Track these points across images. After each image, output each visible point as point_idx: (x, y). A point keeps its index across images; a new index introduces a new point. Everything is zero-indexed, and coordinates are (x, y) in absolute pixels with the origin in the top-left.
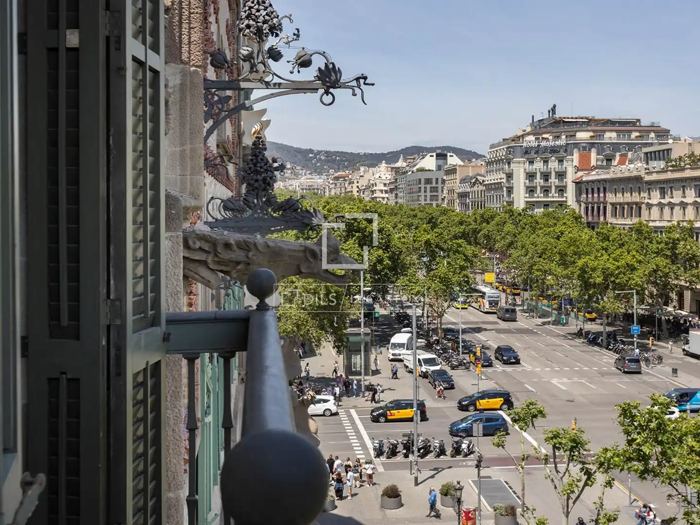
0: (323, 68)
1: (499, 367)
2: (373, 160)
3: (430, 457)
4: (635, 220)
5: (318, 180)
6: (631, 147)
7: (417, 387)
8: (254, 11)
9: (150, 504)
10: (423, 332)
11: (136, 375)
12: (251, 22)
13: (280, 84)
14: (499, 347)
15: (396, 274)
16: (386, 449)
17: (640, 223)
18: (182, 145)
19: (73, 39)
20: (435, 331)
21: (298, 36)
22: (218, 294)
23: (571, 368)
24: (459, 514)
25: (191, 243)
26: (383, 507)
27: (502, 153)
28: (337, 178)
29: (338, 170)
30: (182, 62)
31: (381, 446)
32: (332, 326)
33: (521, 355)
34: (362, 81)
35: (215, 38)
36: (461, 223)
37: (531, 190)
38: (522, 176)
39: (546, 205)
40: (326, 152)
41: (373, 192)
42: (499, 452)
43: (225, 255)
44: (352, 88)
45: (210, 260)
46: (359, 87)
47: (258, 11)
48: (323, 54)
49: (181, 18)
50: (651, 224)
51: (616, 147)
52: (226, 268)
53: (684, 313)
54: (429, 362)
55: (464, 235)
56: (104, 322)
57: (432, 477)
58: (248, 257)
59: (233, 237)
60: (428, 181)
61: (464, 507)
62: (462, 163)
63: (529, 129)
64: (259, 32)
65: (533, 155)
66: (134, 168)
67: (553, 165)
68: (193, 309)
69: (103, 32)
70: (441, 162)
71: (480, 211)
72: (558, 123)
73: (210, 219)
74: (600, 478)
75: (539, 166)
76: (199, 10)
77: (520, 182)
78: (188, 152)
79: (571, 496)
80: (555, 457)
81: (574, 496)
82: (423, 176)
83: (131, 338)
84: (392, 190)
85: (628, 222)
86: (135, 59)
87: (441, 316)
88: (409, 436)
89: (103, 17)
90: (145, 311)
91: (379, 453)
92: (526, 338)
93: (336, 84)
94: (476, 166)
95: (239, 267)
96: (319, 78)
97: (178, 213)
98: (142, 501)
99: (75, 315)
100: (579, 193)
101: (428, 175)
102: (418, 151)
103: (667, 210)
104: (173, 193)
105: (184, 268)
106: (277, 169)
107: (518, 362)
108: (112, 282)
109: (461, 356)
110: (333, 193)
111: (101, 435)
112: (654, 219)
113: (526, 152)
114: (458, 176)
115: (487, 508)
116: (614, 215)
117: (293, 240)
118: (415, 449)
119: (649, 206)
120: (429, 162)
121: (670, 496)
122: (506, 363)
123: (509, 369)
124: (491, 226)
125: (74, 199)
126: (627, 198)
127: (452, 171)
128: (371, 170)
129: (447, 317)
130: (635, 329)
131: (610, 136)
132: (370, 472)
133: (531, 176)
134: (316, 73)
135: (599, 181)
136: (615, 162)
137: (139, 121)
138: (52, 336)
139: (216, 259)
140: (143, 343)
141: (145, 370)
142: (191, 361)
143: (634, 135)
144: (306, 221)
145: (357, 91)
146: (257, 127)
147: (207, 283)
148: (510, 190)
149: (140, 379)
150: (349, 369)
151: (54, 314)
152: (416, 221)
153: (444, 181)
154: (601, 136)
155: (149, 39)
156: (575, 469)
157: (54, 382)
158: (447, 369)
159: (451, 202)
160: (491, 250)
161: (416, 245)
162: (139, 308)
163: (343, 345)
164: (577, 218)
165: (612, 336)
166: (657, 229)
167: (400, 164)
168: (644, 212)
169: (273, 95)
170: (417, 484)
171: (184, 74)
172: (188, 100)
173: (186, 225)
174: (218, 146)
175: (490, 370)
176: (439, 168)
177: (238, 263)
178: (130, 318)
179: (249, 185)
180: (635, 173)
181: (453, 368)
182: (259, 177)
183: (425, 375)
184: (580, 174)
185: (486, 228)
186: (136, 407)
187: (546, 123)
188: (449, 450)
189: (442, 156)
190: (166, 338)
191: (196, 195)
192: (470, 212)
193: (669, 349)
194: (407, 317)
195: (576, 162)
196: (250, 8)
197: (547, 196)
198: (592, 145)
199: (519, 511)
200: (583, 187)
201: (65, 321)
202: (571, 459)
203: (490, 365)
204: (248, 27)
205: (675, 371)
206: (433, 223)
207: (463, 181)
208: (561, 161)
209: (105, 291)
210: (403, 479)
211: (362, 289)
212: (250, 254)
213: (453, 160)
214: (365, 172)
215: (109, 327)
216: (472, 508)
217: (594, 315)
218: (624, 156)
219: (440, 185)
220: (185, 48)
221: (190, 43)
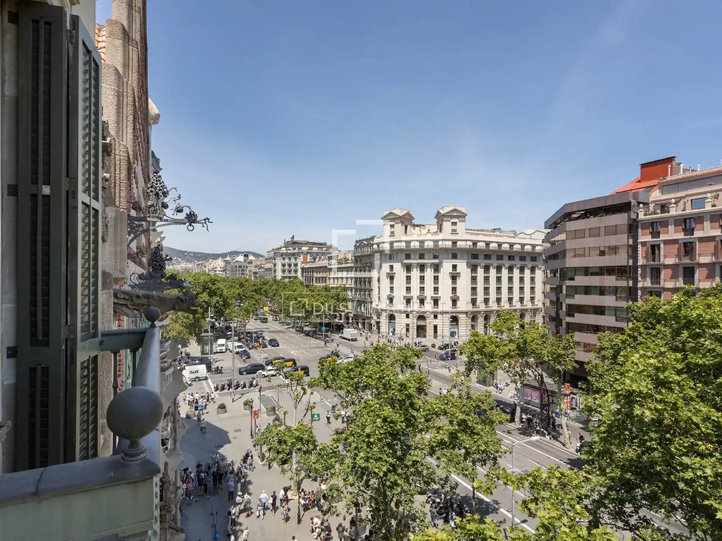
0: (188, 213)
1: (270, 347)
2: (215, 257)
3: (240, 389)
4: (324, 284)
5: (190, 265)
6: (323, 254)
7: (234, 358)
8: (154, 184)
9: (90, 427)
10: (237, 334)
11: (83, 363)
12: (153, 189)
13: (167, 220)
14: (270, 340)
15: (225, 308)
16: (219, 387)
17: (326, 286)
18: (115, 247)
19: (46, 190)
20: (242, 333)
21: (180, 198)
22: (136, 320)
23: (299, 346)
24: (251, 412)
25: (118, 295)
26: (218, 413)
27: (272, 254)
28: (198, 265)
29: (199, 261)
30: (115, 206)
31: (217, 386)
32: (195, 333)
33: (280, 342)
34: (207, 220)
35: (136, 195)
36: (254, 285)
37: (284, 271)
38: (280, 265)
39: (290, 277)
40: (194, 252)
41: (215, 271)
42: (269, 384)
43: (137, 301)
44: (202, 223)
45: (128, 304)
46: (205, 223)
47: (157, 184)
48: (189, 207)
49: (115, 185)
50: (330, 286)
51: (317, 254)
52: (137, 307)
53: (342, 321)
54: (239, 347)
55: (255, 291)
56: (63, 337)
57: (240, 398)
58: (148, 302)
59: (141, 292)
60: (240, 267)
61: (254, 410)
62: (254, 259)
63: (283, 245)
64: (157, 195)
65: (284, 256)
66: (83, 258)
67: (293, 261)
68: (121, 328)
69: (64, 188)
70: (246, 258)
71: (262, 280)
72: (295, 243)
73: (132, 284)
74: (309, 391)
75: (287, 261)
76: (125, 181)
77: (279, 268)
78: (118, 250)
79: (297, 399)
80: (291, 384)
81: (298, 400)
82: (238, 264)
83: (79, 344)
84: (224, 270)
85: (321, 285)
86: (83, 203)
87: (245, 326)
88: (230, 380)
89: (64, 180)
90: (89, 330)
91: (217, 389)
92: (281, 334)
93: (195, 221)
94: (261, 261)
95: (144, 307)
96: (186, 218)
97: (110, 281)
98: (86, 426)
99: (46, 334)
100: (303, 273)
101: (240, 264)
102: (235, 253)
103: (336, 280)
104: (108, 270)
105: (114, 307)
106: (168, 260)
107: (278, 346)
108: (69, 316)
109: (254, 344)
110: (197, 271)
111: (61, 395)
112: (331, 284)
113: (282, 255)
114: (253, 265)
115: (263, 409)
116: (316, 282)
117: (177, 293)
118: (233, 386)
119: (330, 278)
120: (241, 258)
121: (335, 395)
122: (273, 346)
123: (274, 348)
124: (267, 287)
125: (47, 273)
126: (321, 275)
127: (251, 262)
128: (215, 261)
129: (248, 327)
130: (324, 328)
131: (315, 249)
132: (213, 397)
133: (284, 265)
134: (185, 216)
135: (311, 268)
136: (317, 260)
137: (86, 235)
138: (32, 345)
139: (132, 303)
140: (87, 347)
141: (88, 360)
142: (115, 354)
143: (324, 249)
144: (181, 284)
145: (205, 225)
146: (159, 239)
147: (127, 315)
148: (275, 271)
149: (85, 364)
150: (203, 352)
151: (34, 334)
152: (234, 285)
153: (247, 267)
154: (312, 249)
155: (92, 194)
156: (299, 388)
157: (33, 370)
158: (247, 349)
159: (250, 276)
160: (267, 297)
161: (234, 295)
162: (85, 328)
163: (200, 341)
164: (302, 283)
165: (315, 332)
166: (332, 288)
167: (228, 259)
168: (328, 281)
169: (163, 225)
170: (233, 402)
171: (117, 212)
172: (119, 225)
173: (117, 287)
174: (137, 248)
175: (266, 349)
176: (245, 261)
177: (144, 305)
178: (79, 334)
179: (153, 267)
180: (324, 265)
181: (250, 349)
182: (157, 264)
183: (237, 353)
184: (303, 265)
185: (265, 287)
186: (83, 380)
187: (290, 243)
188: (248, 385)
189: (246, 256)
190: (101, 343)
191: (122, 272)
192: (258, 281)
193: (336, 336)
194: (230, 327)
195: (302, 260)
196: (153, 183)
197: (290, 274)
198: (308, 253)
199: (277, 408)
200: (305, 270)
201: (40, 338)
202: (298, 384)
203: (266, 347)
204: (152, 191)
205: (338, 345)
206: (242, 285)
207: (255, 267)
208: (296, 259)
209: (64, 321)
210: (227, 400)
211: (210, 315)
212: (150, 301)
213: (251, 258)
214: (212, 262)
215: (67, 340)
216: (257, 410)
217: (308, 324)
218: (320, 258)
219: (245, 269)
220: (117, 199)
221: (120, 197)
